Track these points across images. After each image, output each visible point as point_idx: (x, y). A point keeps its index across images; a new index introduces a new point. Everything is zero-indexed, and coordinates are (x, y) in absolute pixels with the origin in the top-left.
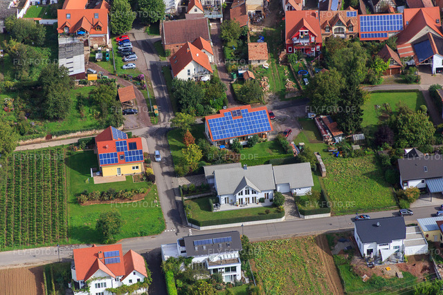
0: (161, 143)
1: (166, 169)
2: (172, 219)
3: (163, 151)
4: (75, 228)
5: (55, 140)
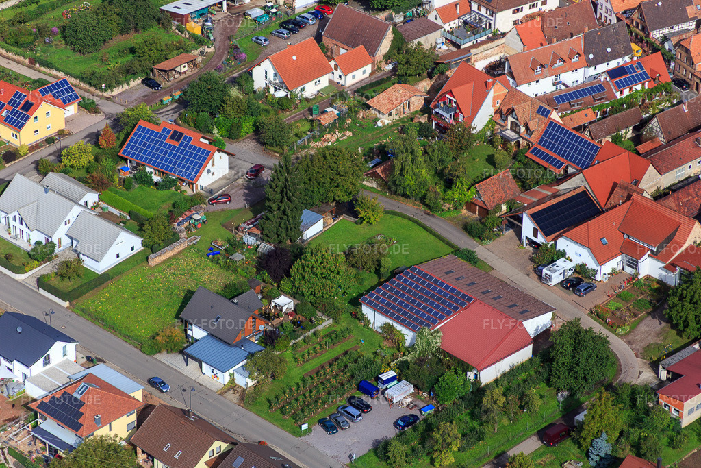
5: (34, 69)
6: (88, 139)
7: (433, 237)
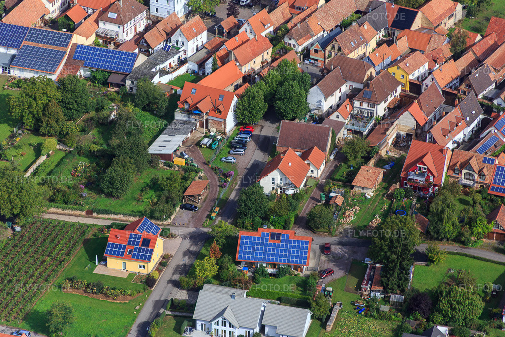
0: (194, 248)
1: (176, 277)
2: (139, 331)
3: (189, 258)
4: (38, 312)
5: (95, 218)
6: (187, 257)
7: (483, 262)
